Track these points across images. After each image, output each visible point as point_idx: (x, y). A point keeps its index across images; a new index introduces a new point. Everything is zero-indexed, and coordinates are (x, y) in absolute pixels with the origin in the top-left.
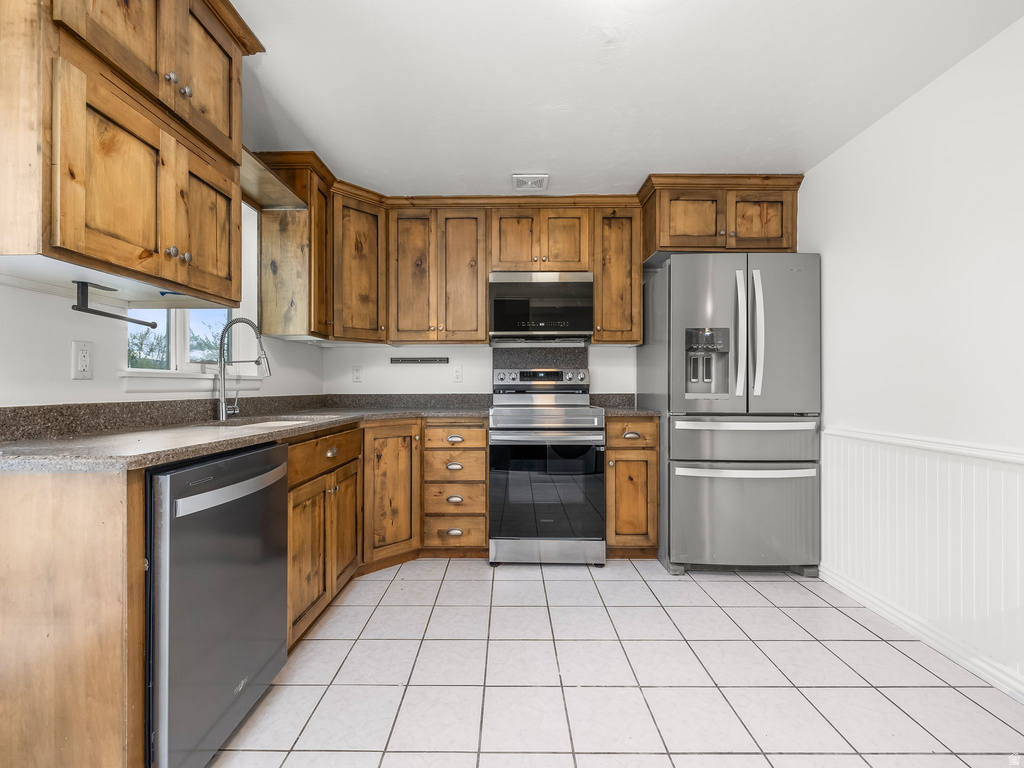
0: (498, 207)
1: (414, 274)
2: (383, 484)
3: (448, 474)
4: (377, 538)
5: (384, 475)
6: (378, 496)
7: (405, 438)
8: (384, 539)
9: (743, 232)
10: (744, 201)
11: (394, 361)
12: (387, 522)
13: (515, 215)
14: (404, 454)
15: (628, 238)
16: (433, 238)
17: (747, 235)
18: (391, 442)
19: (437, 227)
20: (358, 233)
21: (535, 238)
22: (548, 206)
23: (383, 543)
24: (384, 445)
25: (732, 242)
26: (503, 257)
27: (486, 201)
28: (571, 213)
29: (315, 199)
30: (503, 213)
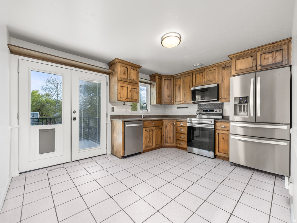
0: (195, 72)
1: (178, 90)
2: (168, 132)
3: (181, 131)
4: (166, 141)
5: (168, 130)
6: (166, 134)
7: (172, 123)
8: (168, 142)
9: (264, 63)
10: (264, 53)
11: (178, 108)
12: (168, 139)
13: (199, 72)
14: (172, 126)
15: (230, 72)
16: (182, 82)
17: (266, 64)
18: (169, 124)
19: (183, 79)
20: (167, 84)
21: (203, 77)
22: (206, 69)
23: (167, 143)
24: (168, 124)
25: (259, 68)
26: (196, 83)
27: (192, 71)
28: (213, 69)
29: (158, 80)
30: (196, 73)
